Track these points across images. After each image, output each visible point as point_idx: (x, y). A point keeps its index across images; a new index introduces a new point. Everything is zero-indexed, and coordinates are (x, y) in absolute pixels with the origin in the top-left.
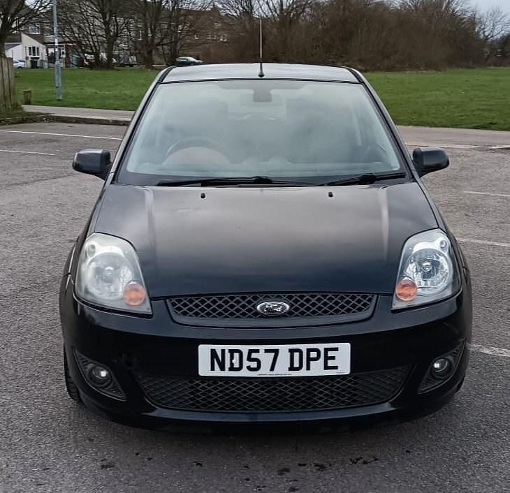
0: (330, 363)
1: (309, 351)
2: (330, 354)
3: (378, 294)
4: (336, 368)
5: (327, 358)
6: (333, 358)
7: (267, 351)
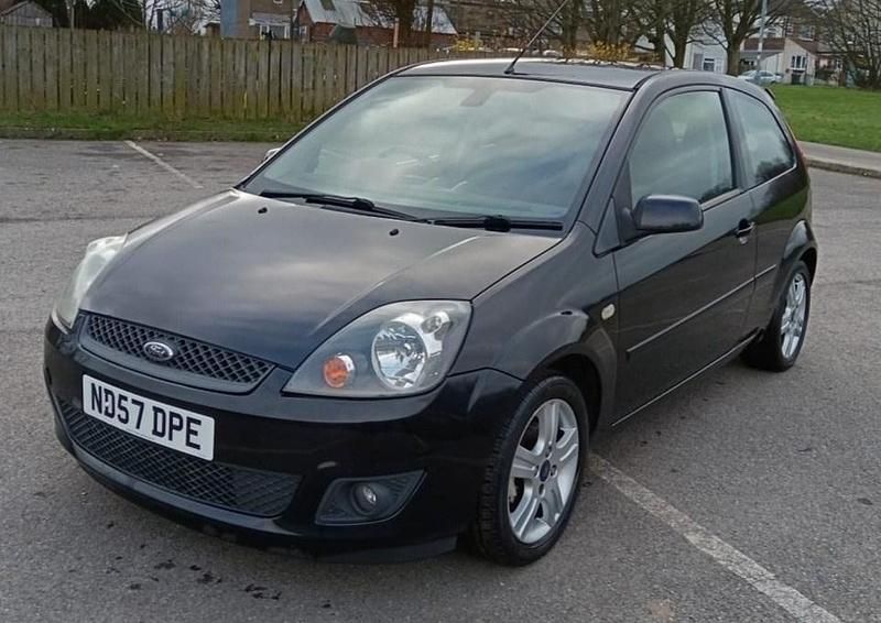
0: (193, 439)
1: (173, 415)
2: (193, 426)
3: (277, 365)
4: (198, 447)
5: (190, 432)
6: (195, 433)
7: (134, 402)
